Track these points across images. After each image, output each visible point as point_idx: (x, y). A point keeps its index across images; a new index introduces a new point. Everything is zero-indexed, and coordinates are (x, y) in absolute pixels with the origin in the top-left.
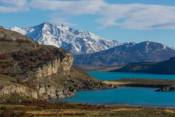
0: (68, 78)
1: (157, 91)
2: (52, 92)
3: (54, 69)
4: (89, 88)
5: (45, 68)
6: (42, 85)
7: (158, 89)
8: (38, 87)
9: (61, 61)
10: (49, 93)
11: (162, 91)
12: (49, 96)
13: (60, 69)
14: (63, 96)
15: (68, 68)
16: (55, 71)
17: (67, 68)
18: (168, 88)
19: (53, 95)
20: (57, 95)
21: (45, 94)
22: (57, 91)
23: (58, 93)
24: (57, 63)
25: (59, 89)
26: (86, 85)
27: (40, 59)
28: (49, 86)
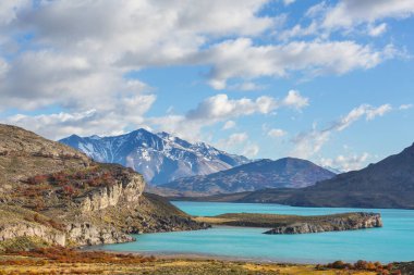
0: (134, 213)
1: (266, 233)
2: (93, 235)
3: (111, 199)
4: (164, 228)
5: (95, 197)
6: (76, 224)
7: (269, 230)
8: (69, 228)
9: (124, 187)
10: (87, 237)
11: (275, 233)
12: (88, 240)
13: (123, 200)
14: (111, 241)
15: (136, 198)
16: (113, 202)
17: (134, 198)
18: (284, 229)
19: (94, 240)
20: (102, 240)
21: (81, 238)
22: (101, 234)
23: (104, 236)
24: (117, 190)
25: (105, 231)
26: (163, 223)
27: (91, 184)
28: (88, 226)
